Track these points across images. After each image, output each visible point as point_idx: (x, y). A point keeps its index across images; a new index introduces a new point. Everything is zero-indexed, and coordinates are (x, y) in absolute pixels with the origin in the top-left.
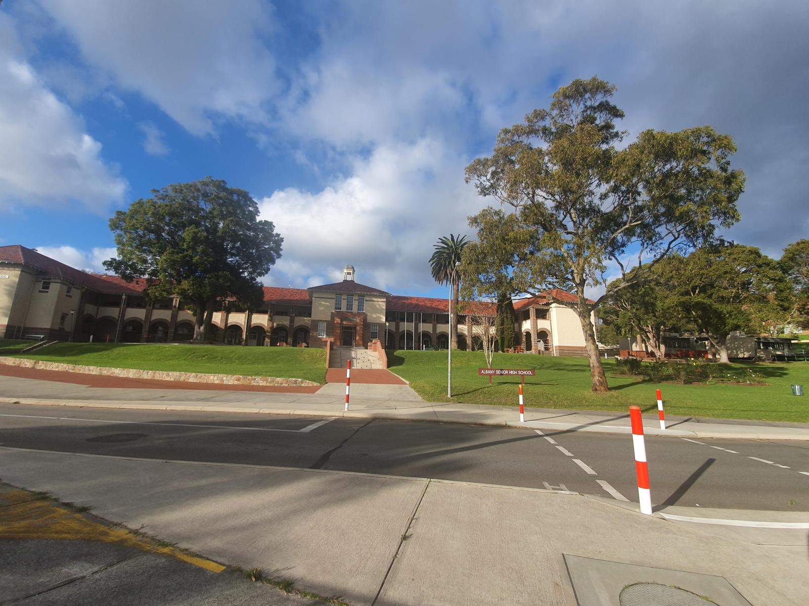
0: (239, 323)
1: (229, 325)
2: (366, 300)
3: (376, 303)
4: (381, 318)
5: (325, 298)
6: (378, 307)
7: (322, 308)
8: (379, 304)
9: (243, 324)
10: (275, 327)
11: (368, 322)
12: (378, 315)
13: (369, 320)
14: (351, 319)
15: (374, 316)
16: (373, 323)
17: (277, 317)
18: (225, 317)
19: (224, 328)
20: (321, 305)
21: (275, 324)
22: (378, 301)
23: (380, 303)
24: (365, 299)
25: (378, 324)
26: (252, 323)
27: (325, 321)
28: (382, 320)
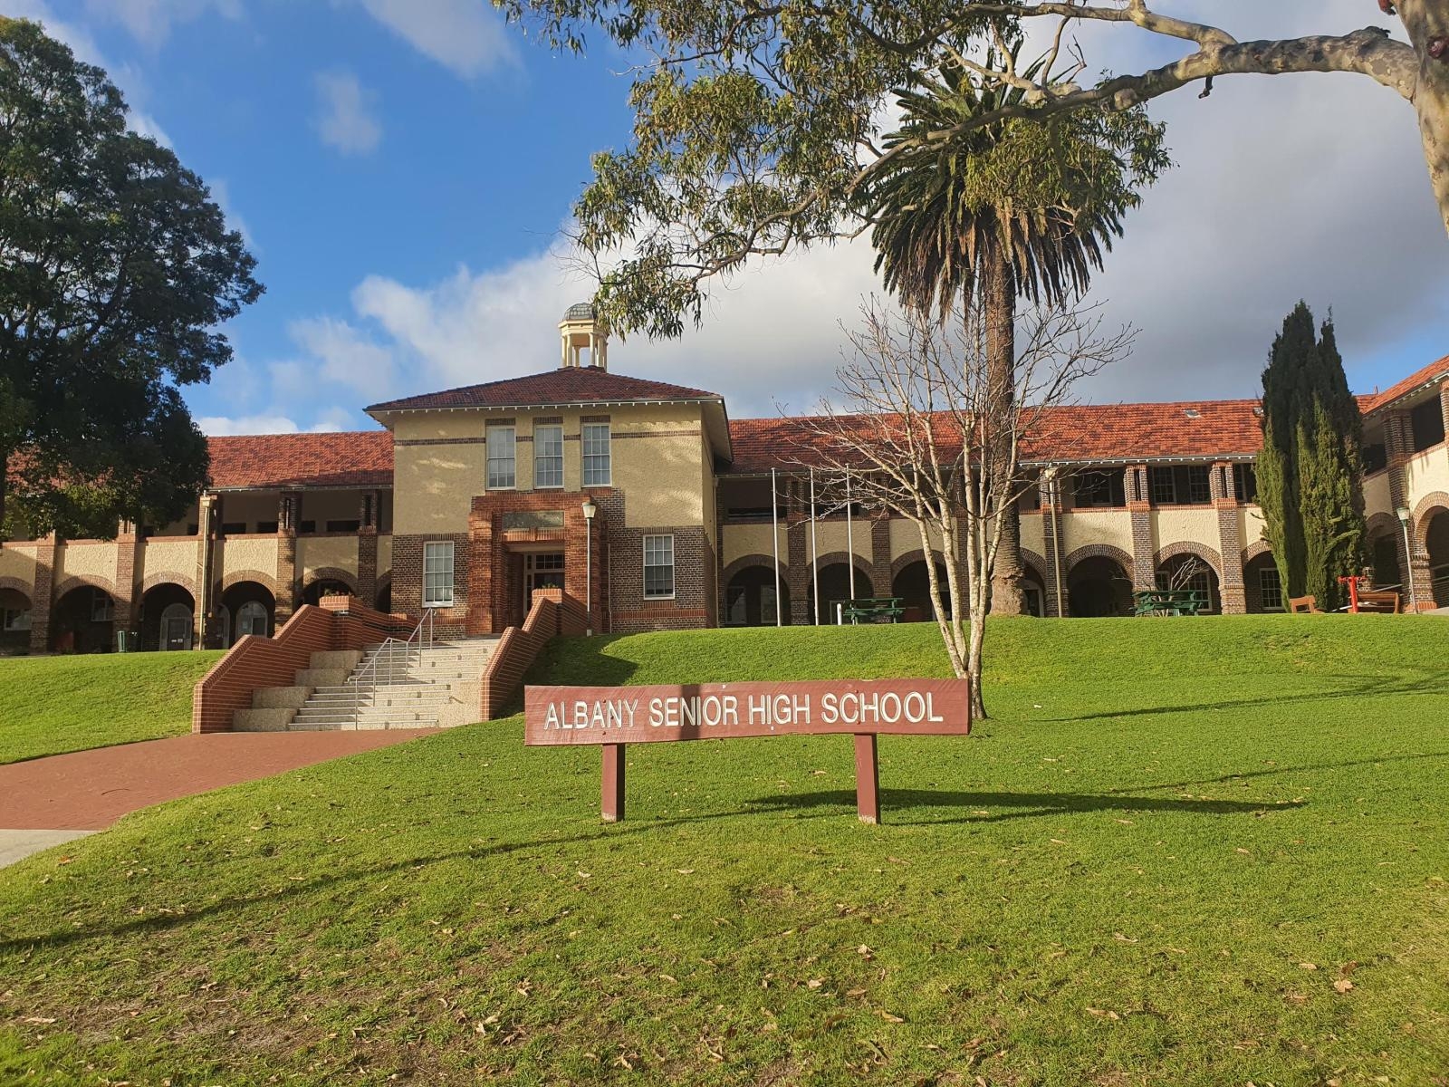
0: (181, 576)
1: (147, 586)
2: (615, 436)
3: (663, 442)
4: (685, 504)
5: (442, 442)
6: (669, 456)
7: (435, 487)
8: (673, 447)
9: (194, 579)
10: (306, 583)
11: (628, 525)
12: (674, 493)
13: (635, 516)
14: (541, 515)
15: (659, 498)
16: (650, 531)
17: (310, 544)
18: (132, 559)
19: (128, 597)
20: (430, 473)
21: (306, 571)
22: (668, 434)
23: (678, 441)
24: (613, 427)
25: (672, 530)
26: (226, 573)
27: (450, 537)
28: (689, 512)
